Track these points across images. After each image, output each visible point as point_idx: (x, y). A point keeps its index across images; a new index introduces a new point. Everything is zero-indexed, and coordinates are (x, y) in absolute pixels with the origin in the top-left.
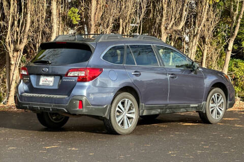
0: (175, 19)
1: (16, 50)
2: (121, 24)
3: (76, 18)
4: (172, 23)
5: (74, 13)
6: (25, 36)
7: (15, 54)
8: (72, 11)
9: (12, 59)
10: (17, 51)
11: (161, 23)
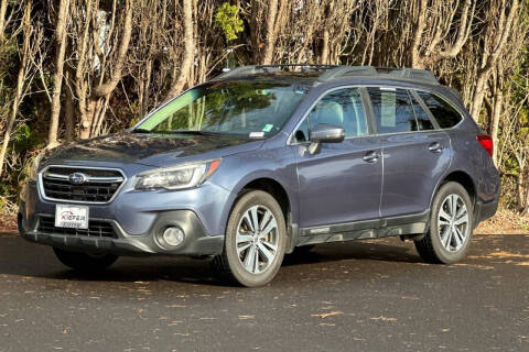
0: (444, 32)
1: (95, 97)
2: (326, 42)
3: (233, 26)
4: (435, 42)
5: (230, 15)
6: (119, 66)
7: (92, 106)
8: (225, 10)
9: (84, 117)
10: (97, 99)
11: (411, 42)
